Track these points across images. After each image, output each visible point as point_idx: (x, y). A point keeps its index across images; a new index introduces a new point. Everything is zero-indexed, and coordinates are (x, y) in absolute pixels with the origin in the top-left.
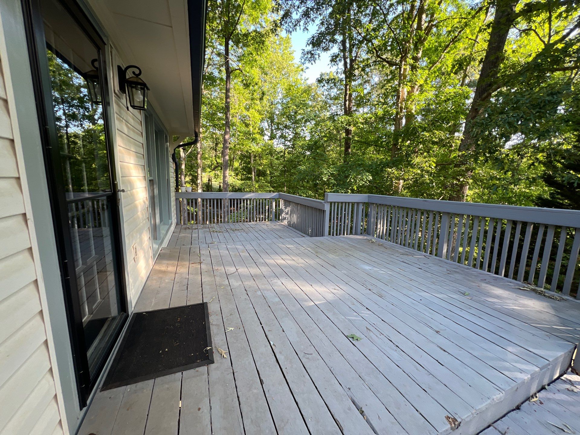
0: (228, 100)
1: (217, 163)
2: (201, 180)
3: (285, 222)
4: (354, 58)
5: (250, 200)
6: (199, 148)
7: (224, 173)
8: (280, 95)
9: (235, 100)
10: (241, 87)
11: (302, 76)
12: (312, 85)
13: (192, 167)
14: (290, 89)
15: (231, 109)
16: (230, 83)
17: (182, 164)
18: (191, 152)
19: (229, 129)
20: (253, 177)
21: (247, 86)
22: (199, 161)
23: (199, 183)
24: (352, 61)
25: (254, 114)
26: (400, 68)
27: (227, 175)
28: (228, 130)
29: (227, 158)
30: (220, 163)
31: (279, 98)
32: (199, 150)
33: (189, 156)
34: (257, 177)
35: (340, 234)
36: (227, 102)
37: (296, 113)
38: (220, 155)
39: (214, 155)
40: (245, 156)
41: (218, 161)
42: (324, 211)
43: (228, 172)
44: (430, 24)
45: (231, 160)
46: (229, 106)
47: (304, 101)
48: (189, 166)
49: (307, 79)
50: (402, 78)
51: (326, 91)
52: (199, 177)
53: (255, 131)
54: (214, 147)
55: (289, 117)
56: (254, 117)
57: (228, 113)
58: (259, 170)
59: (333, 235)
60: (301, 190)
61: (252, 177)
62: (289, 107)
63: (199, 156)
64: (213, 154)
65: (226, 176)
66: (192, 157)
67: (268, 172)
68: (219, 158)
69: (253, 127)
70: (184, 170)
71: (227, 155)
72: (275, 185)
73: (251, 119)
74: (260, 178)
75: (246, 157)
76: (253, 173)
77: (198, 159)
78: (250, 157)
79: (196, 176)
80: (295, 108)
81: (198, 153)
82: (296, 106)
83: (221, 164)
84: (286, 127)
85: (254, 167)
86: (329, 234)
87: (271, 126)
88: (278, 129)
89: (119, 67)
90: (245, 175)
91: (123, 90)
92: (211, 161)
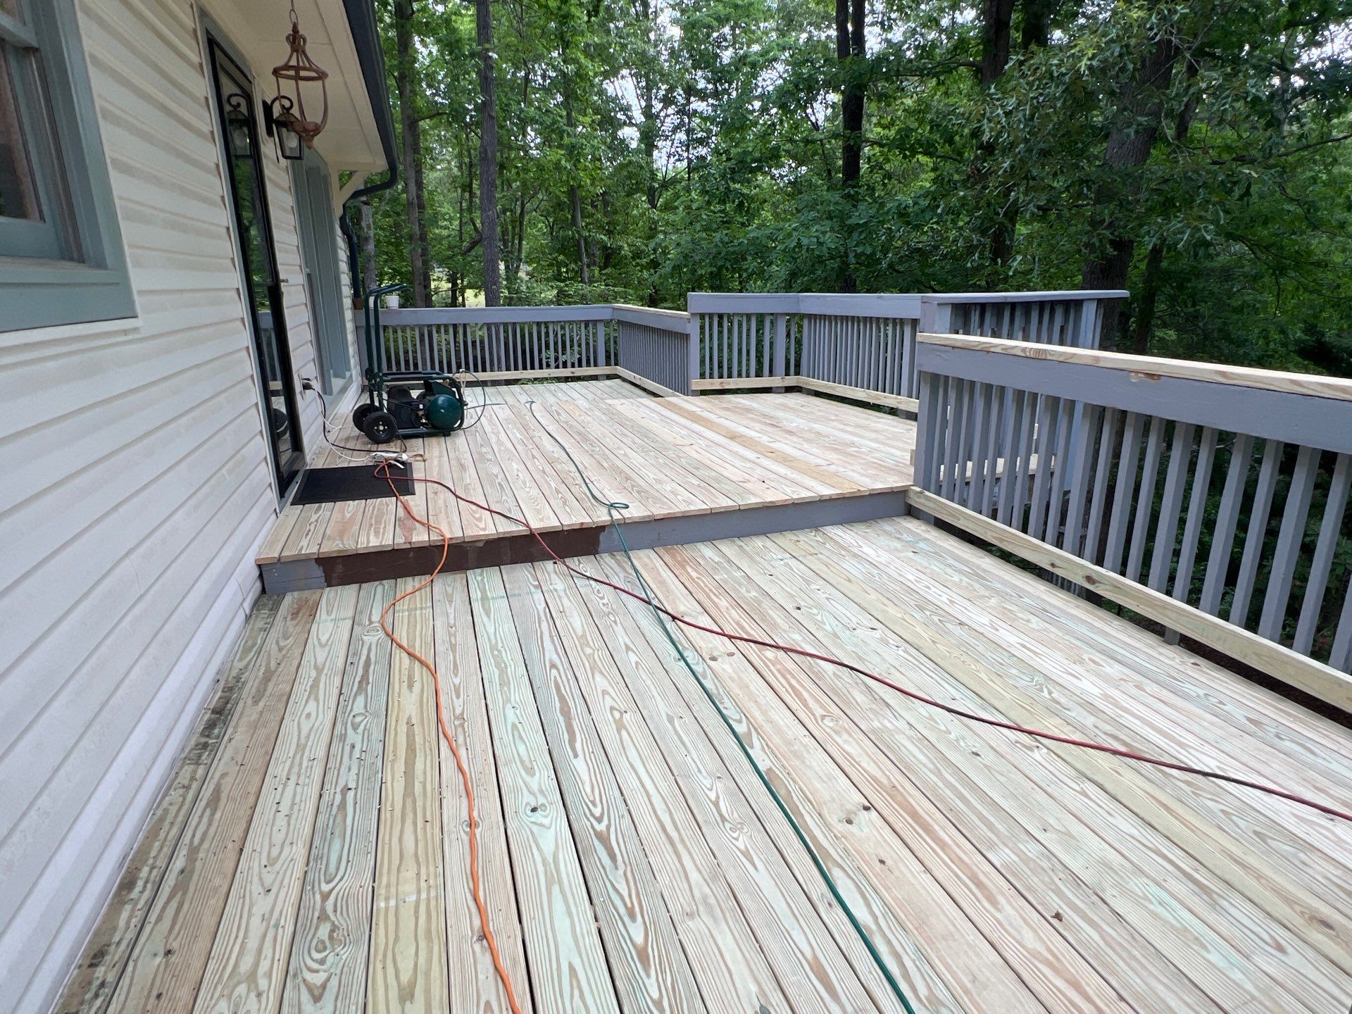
20: (584, 268)
63: (414, 210)
76: (583, 256)
85: (585, 237)
87: (646, 93)
88: (667, 101)
89: (264, 103)
90: (559, 265)
91: (270, 133)
92: (461, 225)
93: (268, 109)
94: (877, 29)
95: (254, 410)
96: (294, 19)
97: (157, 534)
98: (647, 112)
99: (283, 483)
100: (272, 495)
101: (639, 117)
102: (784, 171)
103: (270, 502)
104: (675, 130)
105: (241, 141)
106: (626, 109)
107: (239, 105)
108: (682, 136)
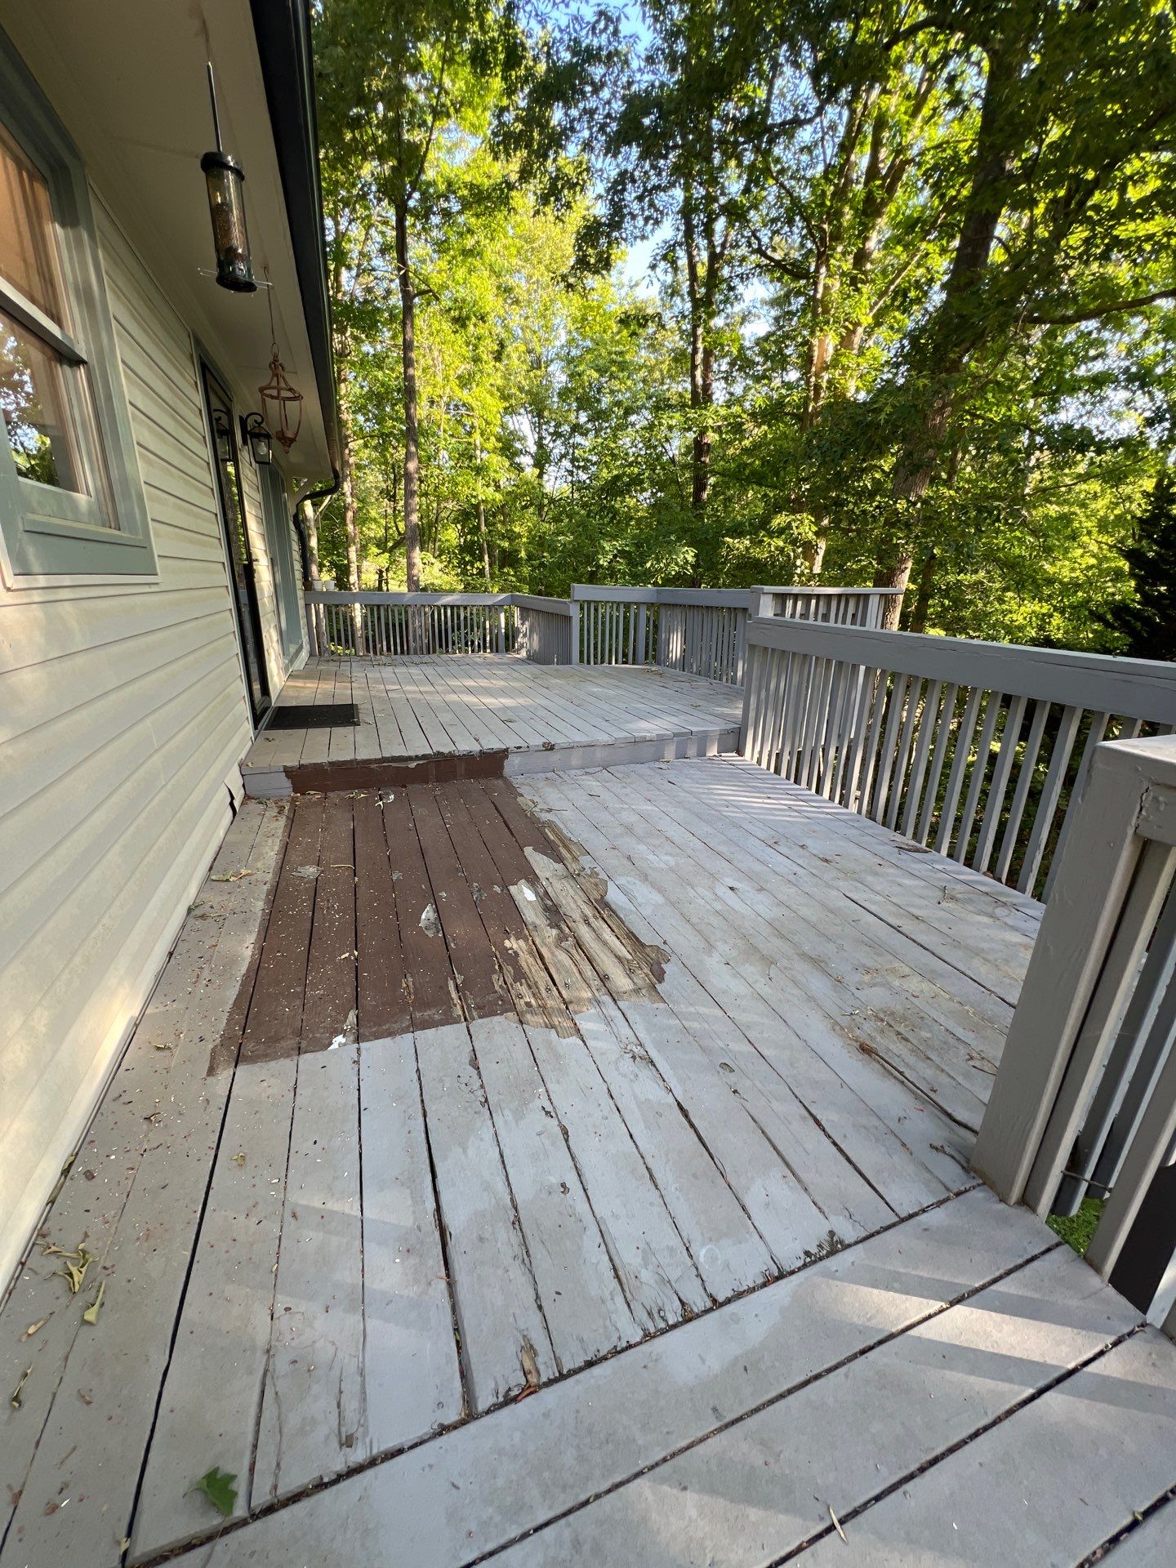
0: (411, 371)
2: (359, 577)
3: (523, 654)
4: (718, 250)
5: (452, 607)
6: (348, 494)
7: (409, 558)
9: (433, 360)
10: (447, 327)
11: (621, 273)
13: (335, 545)
14: (584, 319)
16: (412, 327)
17: (309, 536)
18: (330, 505)
19: (418, 445)
20: (487, 567)
21: (461, 322)
22: (350, 528)
23: (354, 587)
24: (714, 257)
25: (485, 399)
26: (815, 284)
27: (417, 561)
28: (413, 449)
29: (414, 518)
31: (558, 343)
32: (349, 500)
33: (326, 514)
34: (496, 568)
35: (602, 662)
36: (407, 378)
42: (568, 619)
43: (418, 554)
44: (898, 161)
47: (621, 353)
48: (327, 541)
50: (820, 310)
52: (354, 568)
53: (489, 446)
55: (584, 403)
56: (483, 407)
57: (414, 400)
58: (502, 550)
59: (589, 663)
61: (483, 567)
62: (580, 375)
63: (350, 514)
64: (387, 506)
65: (414, 565)
66: (334, 517)
67: (523, 554)
69: (482, 435)
70: (315, 552)
71: (413, 512)
73: (476, 414)
74: (505, 570)
75: (468, 516)
76: (486, 557)
77: (348, 522)
78: (476, 516)
79: (345, 565)
80: (595, 375)
81: (346, 508)
82: (598, 370)
84: (576, 428)
85: (488, 542)
86: (581, 660)
87: (537, 426)
88: (557, 435)
89: (241, 418)
90: (466, 563)
91: (245, 442)
92: (387, 529)
93: (243, 422)
94: (722, 384)
95: (235, 659)
96: (275, 350)
97: (172, 742)
98: (540, 444)
99: (257, 719)
100: (248, 726)
101: (533, 449)
102: (647, 494)
103: (247, 732)
104: (563, 456)
105: (223, 448)
106: (522, 439)
107: (220, 418)
108: (566, 463)
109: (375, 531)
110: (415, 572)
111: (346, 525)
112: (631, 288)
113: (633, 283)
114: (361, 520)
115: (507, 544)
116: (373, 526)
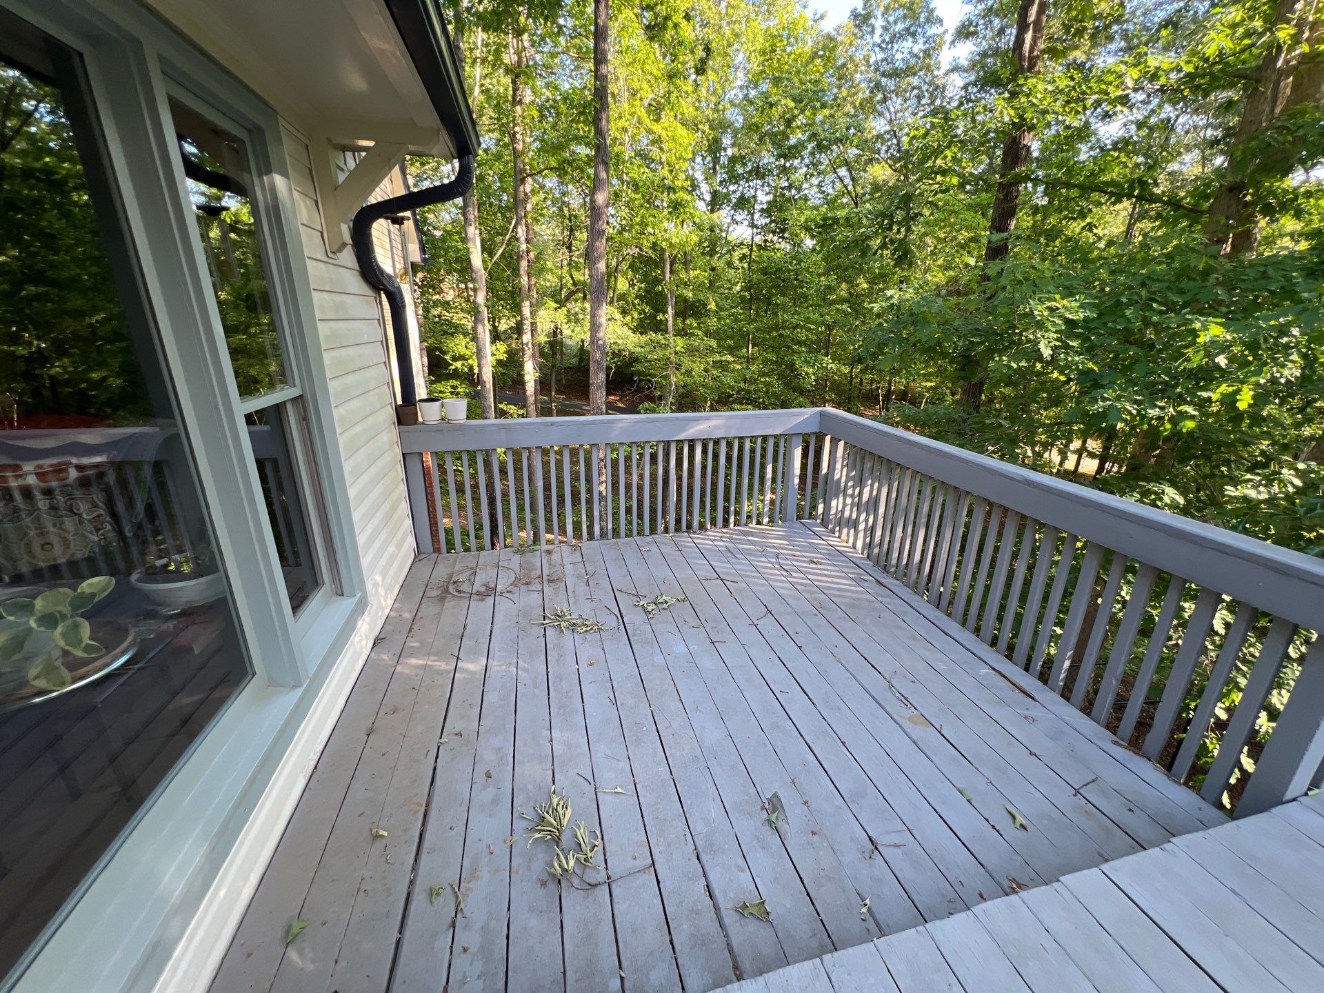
0: (603, 69)
1: (574, 284)
2: (533, 335)
6: (523, 239)
7: (594, 316)
8: (740, 75)
11: (805, 7)
12: (837, 30)
13: (507, 298)
15: (610, 99)
18: (502, 255)
19: (607, 172)
20: (670, 320)
21: (655, 29)
22: (524, 280)
23: (527, 344)
27: (603, 320)
28: (603, 175)
29: (602, 266)
30: (579, 281)
31: (739, 83)
32: (523, 247)
33: (497, 266)
34: (679, 320)
36: (598, 76)
37: (788, 123)
38: (581, 260)
39: (565, 263)
40: (647, 261)
41: (578, 276)
43: (606, 311)
45: (612, 273)
46: (605, 88)
48: (498, 295)
49: (822, 17)
51: (877, 49)
52: (527, 325)
53: (677, 184)
54: (566, 240)
56: (673, 139)
57: (604, 116)
58: (686, 300)
60: (800, 353)
61: (667, 320)
63: (524, 264)
64: (563, 256)
65: (600, 325)
66: (504, 267)
67: (713, 306)
68: (578, 269)
69: (671, 170)
70: (483, 309)
71: (601, 257)
72: (730, 342)
74: (688, 322)
75: (650, 264)
76: (670, 309)
77: (522, 273)
78: (659, 264)
79: (517, 322)
81: (520, 257)
82: (794, 100)
83: (584, 283)
85: (672, 292)
92: (561, 278)
109: (551, 280)
110: (601, 334)
111: (519, 276)
112: (815, 21)
113: (818, 16)
114: (537, 269)
115: (690, 294)
116: (550, 277)
